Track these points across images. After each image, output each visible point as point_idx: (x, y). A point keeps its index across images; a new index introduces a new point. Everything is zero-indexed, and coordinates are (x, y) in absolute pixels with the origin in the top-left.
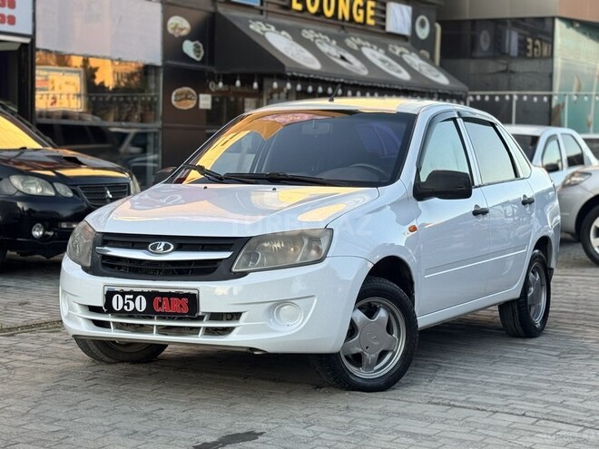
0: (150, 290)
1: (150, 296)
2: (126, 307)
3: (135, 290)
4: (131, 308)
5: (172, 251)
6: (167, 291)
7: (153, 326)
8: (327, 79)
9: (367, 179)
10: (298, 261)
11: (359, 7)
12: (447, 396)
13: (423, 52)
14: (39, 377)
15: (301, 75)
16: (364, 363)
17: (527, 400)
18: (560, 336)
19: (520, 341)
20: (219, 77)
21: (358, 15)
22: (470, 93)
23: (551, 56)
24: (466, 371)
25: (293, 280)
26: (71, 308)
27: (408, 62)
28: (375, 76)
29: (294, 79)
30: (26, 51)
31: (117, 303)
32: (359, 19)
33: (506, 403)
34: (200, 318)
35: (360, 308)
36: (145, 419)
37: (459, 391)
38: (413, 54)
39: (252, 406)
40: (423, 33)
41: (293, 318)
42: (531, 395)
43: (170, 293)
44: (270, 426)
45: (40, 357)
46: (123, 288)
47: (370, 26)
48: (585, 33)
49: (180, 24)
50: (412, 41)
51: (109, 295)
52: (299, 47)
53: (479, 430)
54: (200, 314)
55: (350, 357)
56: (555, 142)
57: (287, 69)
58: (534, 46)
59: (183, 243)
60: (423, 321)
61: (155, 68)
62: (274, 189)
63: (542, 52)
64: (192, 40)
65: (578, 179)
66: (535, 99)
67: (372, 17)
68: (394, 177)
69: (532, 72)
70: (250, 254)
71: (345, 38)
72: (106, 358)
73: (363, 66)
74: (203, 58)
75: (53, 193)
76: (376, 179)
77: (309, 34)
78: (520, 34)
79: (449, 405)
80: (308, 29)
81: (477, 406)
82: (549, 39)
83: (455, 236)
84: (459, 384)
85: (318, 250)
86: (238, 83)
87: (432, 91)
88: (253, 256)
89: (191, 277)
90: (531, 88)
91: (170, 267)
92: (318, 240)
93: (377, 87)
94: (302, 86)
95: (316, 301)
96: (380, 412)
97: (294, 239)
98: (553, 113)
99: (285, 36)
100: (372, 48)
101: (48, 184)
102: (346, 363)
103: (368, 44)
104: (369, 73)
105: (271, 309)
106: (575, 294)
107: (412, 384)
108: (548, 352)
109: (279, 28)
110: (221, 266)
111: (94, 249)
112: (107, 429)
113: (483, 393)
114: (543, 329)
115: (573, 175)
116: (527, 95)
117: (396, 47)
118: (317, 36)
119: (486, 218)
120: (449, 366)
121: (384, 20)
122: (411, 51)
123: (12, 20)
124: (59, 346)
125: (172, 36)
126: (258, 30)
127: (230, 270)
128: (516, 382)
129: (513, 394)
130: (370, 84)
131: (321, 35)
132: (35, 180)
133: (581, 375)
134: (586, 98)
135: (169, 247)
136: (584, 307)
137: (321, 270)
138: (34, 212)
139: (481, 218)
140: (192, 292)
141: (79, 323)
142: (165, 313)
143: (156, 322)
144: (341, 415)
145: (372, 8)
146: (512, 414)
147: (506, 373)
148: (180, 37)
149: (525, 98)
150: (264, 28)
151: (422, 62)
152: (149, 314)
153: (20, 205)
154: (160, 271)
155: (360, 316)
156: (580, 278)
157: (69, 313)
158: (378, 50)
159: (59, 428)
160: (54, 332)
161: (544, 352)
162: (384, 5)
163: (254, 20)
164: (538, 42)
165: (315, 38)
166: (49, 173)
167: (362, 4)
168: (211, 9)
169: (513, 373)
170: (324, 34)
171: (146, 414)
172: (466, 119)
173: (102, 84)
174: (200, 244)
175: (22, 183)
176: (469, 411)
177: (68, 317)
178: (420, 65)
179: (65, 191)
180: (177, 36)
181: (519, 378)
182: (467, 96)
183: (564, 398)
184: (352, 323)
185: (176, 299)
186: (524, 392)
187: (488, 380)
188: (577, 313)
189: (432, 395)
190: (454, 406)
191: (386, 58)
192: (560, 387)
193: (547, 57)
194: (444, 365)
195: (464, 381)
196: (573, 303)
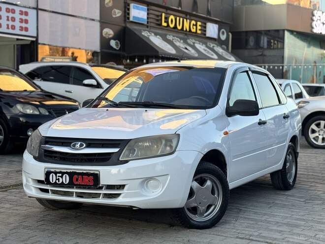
0: (71, 171)
1: (71, 174)
2: (57, 181)
3: (63, 171)
4: (61, 182)
5: (85, 148)
6: (81, 171)
7: (73, 192)
9: (199, 105)
10: (159, 153)
11: (193, 25)
13: (223, 46)
15: (166, 56)
16: (199, 212)
17: (294, 234)
18: (303, 189)
19: (282, 193)
20: (127, 57)
21: (193, 28)
23: (283, 48)
24: (256, 213)
25: (157, 164)
26: (27, 181)
27: (217, 50)
29: (163, 58)
30: (34, 44)
31: (52, 178)
32: (193, 30)
33: (283, 237)
34: (101, 188)
35: (196, 180)
37: (254, 228)
38: (219, 47)
40: (223, 37)
41: (156, 187)
42: (296, 231)
43: (83, 173)
45: (17, 205)
46: (56, 170)
47: (199, 34)
48: (298, 38)
49: (109, 32)
50: (218, 41)
51: (48, 174)
52: (165, 43)
54: (101, 185)
55: (190, 209)
56: (289, 87)
57: (159, 53)
58: (274, 44)
59: (91, 143)
60: (232, 185)
61: (97, 53)
62: (146, 111)
63: (278, 46)
64: (115, 40)
65: (303, 105)
66: (276, 68)
67: (200, 30)
68: (215, 103)
69: (273, 55)
70: (130, 150)
71: (187, 39)
72: (52, 207)
73: (196, 52)
74: (120, 48)
75: (38, 113)
76: (204, 104)
77: (170, 37)
78: (268, 38)
79: (250, 240)
80: (170, 35)
82: (282, 41)
83: (246, 136)
84: (253, 222)
85: (171, 147)
86: (136, 60)
88: (132, 151)
89: (95, 163)
90: (273, 62)
91: (84, 157)
92: (171, 141)
95: (169, 177)
97: (157, 140)
98: (284, 74)
99: (159, 38)
100: (200, 44)
101: (36, 108)
102: (188, 213)
103: (198, 42)
104: (199, 55)
105: (143, 183)
106: (305, 163)
107: (225, 223)
108: (298, 199)
109: (156, 34)
110: (113, 157)
111: (40, 146)
113: (267, 229)
114: (294, 185)
115: (299, 103)
116: (272, 66)
117: (211, 44)
119: (265, 126)
120: (246, 209)
121: (205, 31)
122: (218, 46)
123: (26, 29)
125: (105, 37)
126: (146, 35)
127: (118, 160)
128: (286, 221)
129: (286, 230)
131: (176, 38)
132: (29, 106)
133: (321, 215)
134: (300, 67)
135: (83, 145)
136: (312, 171)
137: (173, 158)
138: (29, 122)
139: (263, 127)
140: (96, 172)
141: (31, 190)
142: (80, 185)
143: (75, 190)
145: (200, 26)
147: (278, 214)
148: (109, 38)
149: (271, 67)
150: (149, 34)
151: (223, 51)
152: (71, 185)
153: (21, 119)
154: (78, 159)
155: (195, 185)
156: (306, 154)
157: (27, 184)
158: (202, 45)
161: (296, 199)
162: (205, 24)
163: (144, 30)
164: (276, 42)
165: (173, 39)
166: (37, 103)
167: (195, 23)
168: (124, 25)
169: (282, 215)
170: (177, 37)
172: (254, 72)
174: (101, 144)
175: (22, 108)
177: (26, 186)
178: (222, 52)
179: (44, 112)
180: (107, 38)
181: (287, 218)
183: (316, 232)
184: (191, 189)
185: (86, 176)
186: (292, 228)
187: (270, 220)
188: (309, 175)
189: (238, 231)
190: (252, 240)
191: (206, 49)
192: (311, 224)
193: (281, 48)
194: (243, 209)
195: (256, 220)
196: (305, 169)
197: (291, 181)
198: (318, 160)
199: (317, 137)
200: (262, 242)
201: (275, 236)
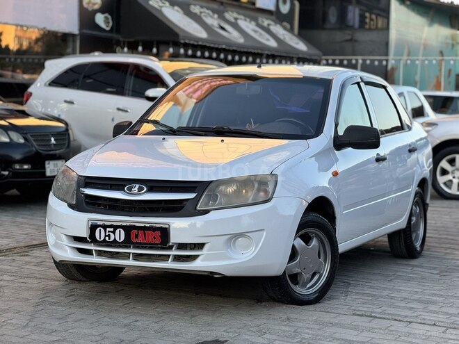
0: (128, 224)
1: (128, 229)
2: (107, 238)
3: (115, 224)
4: (112, 239)
5: (145, 192)
6: (143, 225)
7: (130, 253)
8: (212, 45)
10: (250, 201)
12: (365, 308)
13: (285, 24)
14: (26, 295)
15: (192, 42)
16: (301, 282)
17: (430, 312)
18: (434, 257)
19: (405, 262)
20: (124, 44)
22: (324, 57)
23: (387, 28)
24: (371, 287)
25: (243, 217)
27: (274, 32)
28: (250, 44)
29: (186, 46)
31: (100, 234)
33: (416, 315)
34: (170, 248)
35: (300, 237)
36: (126, 329)
38: (278, 26)
39: (210, 318)
40: (285, 9)
41: (247, 247)
42: (432, 308)
43: (145, 226)
44: (231, 335)
45: (21, 277)
46: (105, 223)
47: (244, 2)
48: (413, 10)
50: (276, 15)
51: (93, 228)
53: (403, 338)
54: (171, 244)
55: (291, 276)
57: (181, 38)
58: (371, 20)
59: (154, 186)
60: (343, 247)
61: (73, 35)
63: (377, 24)
64: (103, 13)
65: (427, 129)
66: (376, 63)
68: (318, 131)
69: (371, 41)
70: (211, 196)
71: (224, 12)
73: (240, 35)
74: (112, 28)
75: (7, 140)
77: (196, 9)
78: (360, 10)
79: (372, 317)
80: (195, 5)
81: (394, 318)
84: (370, 298)
85: (266, 192)
86: (140, 49)
87: (291, 55)
89: (162, 214)
90: (371, 53)
91: (143, 206)
92: (266, 184)
93: (251, 53)
94: (193, 51)
95: (265, 234)
96: (317, 322)
97: (246, 183)
98: (389, 73)
99: (177, 11)
100: (245, 20)
101: (4, 132)
103: (242, 17)
104: (245, 41)
105: (229, 240)
107: (332, 298)
108: (430, 271)
109: (173, 4)
110: (188, 205)
111: (78, 190)
112: (98, 338)
113: (392, 305)
114: (422, 252)
116: (370, 60)
117: (264, 20)
118: (202, 10)
119: (384, 163)
120: (356, 283)
122: (276, 23)
124: (34, 268)
125: (87, 9)
126: (156, 6)
127: (195, 209)
128: (416, 297)
129: (418, 307)
130: (245, 50)
131: (205, 10)
134: (417, 62)
135: (143, 189)
136: (446, 233)
137: (264, 210)
139: (381, 164)
140: (164, 226)
141: (66, 251)
142: (140, 243)
143: (132, 251)
144: (286, 325)
146: (425, 324)
147: (404, 289)
148: (93, 10)
149: (368, 62)
150: (161, 4)
151: (285, 32)
152: (127, 243)
154: (135, 208)
155: (299, 243)
157: (56, 242)
158: (250, 22)
159: (58, 338)
160: (24, 256)
161: (426, 270)
164: (374, 17)
165: (201, 12)
166: (4, 123)
169: (410, 289)
170: (208, 9)
171: (126, 326)
172: (367, 83)
173: (7, 47)
174: (168, 187)
176: (388, 321)
177: (56, 245)
178: (283, 35)
179: (18, 138)
180: (90, 9)
181: (417, 293)
182: (321, 60)
184: (294, 248)
185: (150, 232)
186: (426, 305)
187: (393, 295)
188: (442, 238)
189: (353, 308)
190: (375, 317)
191: (257, 29)
192: (452, 301)
193: (382, 29)
194: (352, 282)
195: (374, 296)
196: (435, 230)
197: (418, 245)
198: (454, 217)
199: (451, 181)
200: (389, 319)
201: (405, 314)
